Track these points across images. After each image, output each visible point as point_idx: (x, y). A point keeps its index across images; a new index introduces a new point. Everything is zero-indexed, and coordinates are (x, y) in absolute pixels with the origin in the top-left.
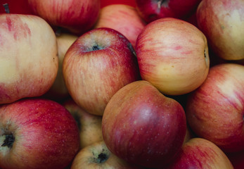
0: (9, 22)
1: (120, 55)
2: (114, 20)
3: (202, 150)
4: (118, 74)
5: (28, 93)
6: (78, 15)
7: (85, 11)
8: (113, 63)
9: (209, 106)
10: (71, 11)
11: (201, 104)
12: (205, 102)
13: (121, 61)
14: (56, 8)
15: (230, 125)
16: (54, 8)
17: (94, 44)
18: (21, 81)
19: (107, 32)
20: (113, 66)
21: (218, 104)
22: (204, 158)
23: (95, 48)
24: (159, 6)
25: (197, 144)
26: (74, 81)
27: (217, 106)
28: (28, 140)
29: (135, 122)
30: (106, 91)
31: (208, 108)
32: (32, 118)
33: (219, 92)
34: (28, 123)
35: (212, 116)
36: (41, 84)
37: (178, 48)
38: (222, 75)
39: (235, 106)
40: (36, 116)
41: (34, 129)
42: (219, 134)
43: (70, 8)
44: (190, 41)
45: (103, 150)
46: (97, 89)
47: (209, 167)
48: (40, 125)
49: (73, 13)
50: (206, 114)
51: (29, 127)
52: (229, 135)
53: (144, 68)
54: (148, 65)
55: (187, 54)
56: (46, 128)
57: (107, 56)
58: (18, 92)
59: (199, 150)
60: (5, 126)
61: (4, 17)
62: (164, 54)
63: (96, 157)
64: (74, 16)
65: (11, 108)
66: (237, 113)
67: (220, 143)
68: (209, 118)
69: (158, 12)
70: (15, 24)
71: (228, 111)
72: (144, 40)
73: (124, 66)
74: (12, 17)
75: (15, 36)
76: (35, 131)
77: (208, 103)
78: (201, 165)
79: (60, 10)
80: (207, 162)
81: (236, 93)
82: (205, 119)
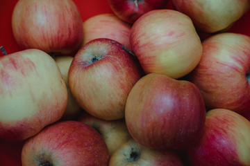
0: (13, 62)
1: (120, 58)
2: (98, 30)
3: (221, 118)
4: (124, 76)
5: (49, 120)
6: (68, 36)
7: (72, 31)
8: (116, 67)
9: (213, 77)
10: (60, 35)
11: (205, 78)
12: (208, 75)
13: (122, 63)
14: (46, 36)
15: (238, 88)
16: (44, 37)
17: (91, 57)
18: (41, 111)
19: (99, 43)
20: (117, 70)
21: (221, 73)
22: (225, 125)
23: (94, 59)
24: (137, 5)
25: (215, 115)
26: (87, 95)
27: (220, 75)
28: (66, 162)
29: (161, 111)
30: (118, 94)
31: (213, 79)
32: (61, 141)
33: (218, 62)
34: (59, 146)
35: (219, 85)
36: (58, 108)
37: (171, 34)
38: (215, 47)
39: (236, 69)
40: (64, 138)
41: (67, 150)
42: (230, 99)
43: (59, 32)
44: (180, 24)
45: (133, 149)
46: (109, 95)
47: (232, 131)
48: (71, 144)
49: (62, 35)
50: (213, 85)
51: (62, 150)
52: (240, 97)
53: (146, 62)
54: (149, 58)
55: (180, 36)
56: (78, 146)
57: (109, 63)
58: (40, 122)
59: (219, 119)
60: (39, 156)
61: (6, 59)
62: (160, 43)
63: (128, 157)
64: (64, 39)
65: (38, 138)
66: (240, 76)
67: (233, 107)
68: (217, 87)
69: (137, 10)
70: (19, 62)
71: (232, 76)
72: (137, 37)
73: (127, 67)
74: (13, 56)
75: (23, 72)
76: (69, 152)
77: (211, 75)
78: (225, 131)
79: (50, 37)
80: (230, 127)
81: (233, 58)
82: (213, 90)
